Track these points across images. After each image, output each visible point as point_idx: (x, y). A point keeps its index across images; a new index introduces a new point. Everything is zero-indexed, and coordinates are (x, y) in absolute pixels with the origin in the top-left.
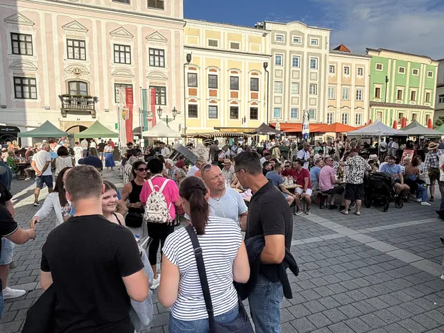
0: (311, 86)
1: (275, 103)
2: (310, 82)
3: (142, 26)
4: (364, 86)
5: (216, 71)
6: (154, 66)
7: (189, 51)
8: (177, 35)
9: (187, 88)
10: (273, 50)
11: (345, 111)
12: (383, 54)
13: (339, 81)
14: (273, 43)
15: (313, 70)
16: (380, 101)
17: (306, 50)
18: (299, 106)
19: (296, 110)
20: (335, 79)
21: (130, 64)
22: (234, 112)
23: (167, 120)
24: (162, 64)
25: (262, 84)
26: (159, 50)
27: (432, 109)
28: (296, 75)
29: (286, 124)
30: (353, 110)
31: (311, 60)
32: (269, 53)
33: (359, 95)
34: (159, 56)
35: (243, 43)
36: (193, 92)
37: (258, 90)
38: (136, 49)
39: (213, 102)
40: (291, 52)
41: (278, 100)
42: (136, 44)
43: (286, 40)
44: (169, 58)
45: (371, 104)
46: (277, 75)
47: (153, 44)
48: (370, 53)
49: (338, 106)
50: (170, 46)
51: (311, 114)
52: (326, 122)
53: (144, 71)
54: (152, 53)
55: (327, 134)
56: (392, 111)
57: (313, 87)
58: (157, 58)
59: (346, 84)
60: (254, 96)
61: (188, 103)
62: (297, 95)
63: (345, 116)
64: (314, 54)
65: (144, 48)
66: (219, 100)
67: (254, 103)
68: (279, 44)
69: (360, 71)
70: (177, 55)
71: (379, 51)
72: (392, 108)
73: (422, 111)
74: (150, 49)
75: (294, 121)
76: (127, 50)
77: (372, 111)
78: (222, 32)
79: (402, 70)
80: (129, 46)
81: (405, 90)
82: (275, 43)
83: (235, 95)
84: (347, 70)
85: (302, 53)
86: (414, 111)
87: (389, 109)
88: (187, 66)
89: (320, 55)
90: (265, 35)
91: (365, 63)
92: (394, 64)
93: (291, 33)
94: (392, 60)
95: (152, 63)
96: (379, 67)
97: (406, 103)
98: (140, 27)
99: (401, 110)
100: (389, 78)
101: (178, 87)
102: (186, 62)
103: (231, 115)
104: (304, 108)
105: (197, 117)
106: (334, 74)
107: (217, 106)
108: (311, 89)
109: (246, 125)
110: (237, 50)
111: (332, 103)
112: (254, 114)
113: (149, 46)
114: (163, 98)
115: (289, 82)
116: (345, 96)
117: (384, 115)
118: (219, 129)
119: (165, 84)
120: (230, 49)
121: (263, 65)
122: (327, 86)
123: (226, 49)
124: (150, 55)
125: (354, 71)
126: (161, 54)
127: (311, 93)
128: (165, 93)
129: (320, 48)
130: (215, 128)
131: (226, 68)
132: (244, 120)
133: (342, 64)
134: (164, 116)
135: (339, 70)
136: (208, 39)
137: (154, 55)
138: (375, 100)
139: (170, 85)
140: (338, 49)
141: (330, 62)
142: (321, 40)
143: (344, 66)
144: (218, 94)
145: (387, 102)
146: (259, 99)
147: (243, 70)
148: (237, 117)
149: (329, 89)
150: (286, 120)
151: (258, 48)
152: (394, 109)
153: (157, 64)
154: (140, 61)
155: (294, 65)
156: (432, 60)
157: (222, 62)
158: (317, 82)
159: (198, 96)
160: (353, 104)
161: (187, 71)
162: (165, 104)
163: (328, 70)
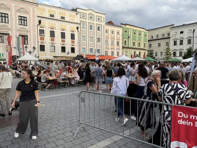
0: (98, 39)
1: (82, 46)
2: (98, 37)
3: (14, 4)
4: (120, 40)
5: (54, 29)
6: (21, 25)
7: (40, 19)
8: (34, 11)
9: (39, 37)
10: (81, 21)
11: (113, 50)
12: (127, 26)
13: (110, 37)
14: (81, 18)
15: (98, 32)
16: (127, 46)
17: (95, 22)
18: (93, 48)
19: (92, 49)
20: (108, 36)
21: (8, 23)
22: (63, 49)
23: (30, 53)
24: (25, 24)
25: (76, 36)
26: (24, 17)
27: (146, 50)
28: (91, 33)
29: (88, 55)
30: (116, 50)
31: (98, 27)
32: (79, 22)
33: (118, 43)
34: (24, 20)
35: (67, 17)
36: (42, 39)
37: (74, 39)
38: (11, 16)
39: (53, 44)
40: (89, 23)
41: (84, 44)
42: (11, 14)
43: (86, 17)
44: (30, 21)
45: (123, 48)
46: (83, 33)
47: (21, 14)
48: (122, 26)
49: (110, 48)
50: (30, 16)
51: (98, 51)
52: (105, 55)
53: (16, 27)
54: (20, 18)
55: (105, 60)
56: (131, 51)
57: (99, 39)
58: (23, 21)
59: (113, 38)
60: (73, 42)
61: (40, 44)
62: (92, 43)
63: (113, 53)
64: (99, 24)
65: (16, 16)
66: (56, 43)
67: (73, 45)
68: (83, 19)
69: (118, 33)
70: (34, 20)
71: (125, 25)
72: (131, 50)
73: (143, 51)
74: (19, 16)
75: (91, 54)
76: (6, 16)
77: (124, 50)
78: (56, 11)
79: (135, 33)
80: (8, 14)
81: (136, 42)
82: (82, 18)
83: (63, 41)
84: (113, 32)
85: (94, 24)
86: (140, 51)
87: (130, 50)
88: (39, 26)
89: (101, 25)
90: (77, 14)
91: (120, 30)
92: (132, 30)
93: (89, 14)
94: (131, 29)
95: (20, 23)
96: (126, 32)
97: (137, 47)
98: (13, 5)
99: (135, 50)
100: (130, 36)
101: (34, 36)
102: (38, 24)
103: (62, 51)
104: (95, 48)
105: (44, 51)
106: (108, 34)
107: (55, 46)
108: (98, 40)
109: (69, 55)
110: (64, 20)
111: (107, 47)
112: (73, 50)
113: (18, 15)
114: (26, 41)
115: (89, 37)
116: (112, 44)
117: (128, 52)
118: (56, 57)
119: (27, 34)
120: (60, 19)
121: (76, 28)
122: (105, 39)
123: (58, 19)
124: (19, 19)
125: (116, 33)
126: (25, 19)
127: (98, 42)
128: (27, 39)
129: (101, 22)
130: (54, 57)
131: (59, 28)
132: (68, 53)
133: (111, 29)
134: (28, 50)
135: (110, 32)
136: (49, 13)
137: (21, 20)
138: (124, 46)
139: (30, 35)
140: (109, 23)
141: (106, 28)
142: (102, 18)
143: (112, 30)
144: (55, 40)
145: (129, 47)
146: (75, 44)
147: (67, 29)
148: (65, 52)
149: (106, 40)
150: (88, 54)
151: (74, 20)
152: (132, 50)
153: (23, 24)
154: (14, 22)
155: (90, 29)
156: (146, 30)
157: (57, 25)
158: (101, 37)
159: (45, 41)
160: (116, 47)
161: (39, 28)
162: (28, 44)
163: (105, 32)
